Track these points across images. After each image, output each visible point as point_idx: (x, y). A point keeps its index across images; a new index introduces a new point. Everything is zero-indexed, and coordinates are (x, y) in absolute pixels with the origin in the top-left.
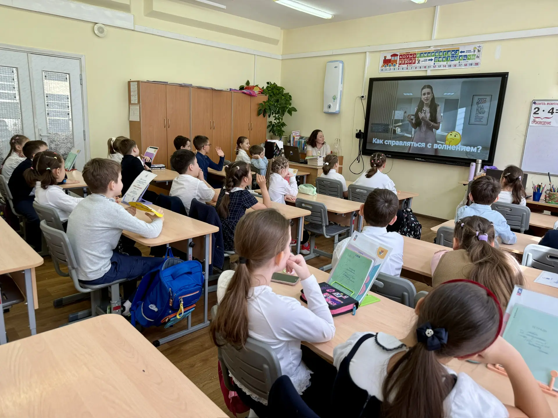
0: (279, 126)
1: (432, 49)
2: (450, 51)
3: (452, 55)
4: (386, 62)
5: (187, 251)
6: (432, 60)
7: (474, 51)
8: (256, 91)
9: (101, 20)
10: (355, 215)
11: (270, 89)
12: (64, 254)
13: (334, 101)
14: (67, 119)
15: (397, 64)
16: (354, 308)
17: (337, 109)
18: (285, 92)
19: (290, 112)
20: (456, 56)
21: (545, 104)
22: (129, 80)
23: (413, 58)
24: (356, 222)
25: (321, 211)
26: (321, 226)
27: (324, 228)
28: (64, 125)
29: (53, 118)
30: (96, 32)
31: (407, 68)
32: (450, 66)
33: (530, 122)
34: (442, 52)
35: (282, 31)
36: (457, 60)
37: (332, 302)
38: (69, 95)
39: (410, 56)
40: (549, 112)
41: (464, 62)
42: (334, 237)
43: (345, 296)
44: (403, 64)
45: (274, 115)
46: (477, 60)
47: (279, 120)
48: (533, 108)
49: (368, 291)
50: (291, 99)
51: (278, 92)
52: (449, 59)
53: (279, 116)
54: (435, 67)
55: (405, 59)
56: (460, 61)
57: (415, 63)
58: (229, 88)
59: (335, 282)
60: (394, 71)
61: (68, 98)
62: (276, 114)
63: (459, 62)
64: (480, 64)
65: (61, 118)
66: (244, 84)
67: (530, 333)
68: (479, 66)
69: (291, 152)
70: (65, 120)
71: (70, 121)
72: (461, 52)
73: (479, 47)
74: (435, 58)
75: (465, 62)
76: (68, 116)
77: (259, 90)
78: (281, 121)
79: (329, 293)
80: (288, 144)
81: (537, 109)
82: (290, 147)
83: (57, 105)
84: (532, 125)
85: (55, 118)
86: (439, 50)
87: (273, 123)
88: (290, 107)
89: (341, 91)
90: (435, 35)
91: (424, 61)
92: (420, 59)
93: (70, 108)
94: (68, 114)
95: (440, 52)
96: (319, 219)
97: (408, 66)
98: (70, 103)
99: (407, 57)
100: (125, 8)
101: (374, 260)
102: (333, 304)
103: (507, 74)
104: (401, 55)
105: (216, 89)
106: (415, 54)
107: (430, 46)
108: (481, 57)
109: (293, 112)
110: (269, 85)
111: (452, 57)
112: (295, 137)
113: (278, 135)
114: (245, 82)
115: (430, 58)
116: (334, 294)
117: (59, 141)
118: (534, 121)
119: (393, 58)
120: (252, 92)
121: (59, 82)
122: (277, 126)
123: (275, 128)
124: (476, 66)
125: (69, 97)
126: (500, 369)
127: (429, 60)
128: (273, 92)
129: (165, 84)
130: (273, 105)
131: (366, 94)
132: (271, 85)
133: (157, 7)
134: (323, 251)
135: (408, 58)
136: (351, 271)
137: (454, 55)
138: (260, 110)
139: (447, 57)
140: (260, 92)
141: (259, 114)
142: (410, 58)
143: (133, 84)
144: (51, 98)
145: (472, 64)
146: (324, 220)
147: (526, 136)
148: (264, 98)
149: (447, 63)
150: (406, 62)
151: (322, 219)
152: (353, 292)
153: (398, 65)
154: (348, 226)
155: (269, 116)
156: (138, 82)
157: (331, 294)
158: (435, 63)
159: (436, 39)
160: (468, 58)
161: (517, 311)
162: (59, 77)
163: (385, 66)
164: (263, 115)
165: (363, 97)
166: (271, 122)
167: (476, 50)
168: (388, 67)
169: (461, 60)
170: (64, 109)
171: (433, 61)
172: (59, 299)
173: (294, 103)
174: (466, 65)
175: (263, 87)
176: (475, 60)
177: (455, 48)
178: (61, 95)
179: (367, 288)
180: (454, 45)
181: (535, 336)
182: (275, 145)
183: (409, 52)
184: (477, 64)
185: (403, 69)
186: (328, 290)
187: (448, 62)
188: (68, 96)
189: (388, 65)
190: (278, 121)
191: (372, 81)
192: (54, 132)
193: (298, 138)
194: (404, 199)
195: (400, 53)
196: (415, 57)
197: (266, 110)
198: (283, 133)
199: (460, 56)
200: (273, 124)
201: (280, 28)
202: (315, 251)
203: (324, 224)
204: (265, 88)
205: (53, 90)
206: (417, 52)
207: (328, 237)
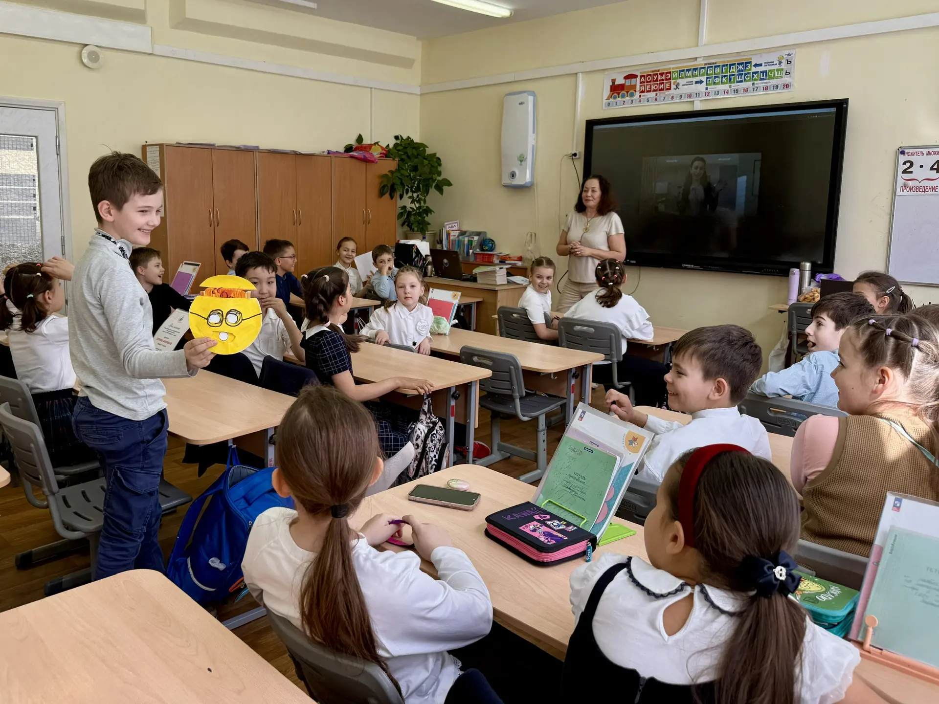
0: (420, 214)
1: (700, 62)
2: (734, 64)
3: (739, 71)
4: (616, 89)
5: (265, 452)
6: (701, 82)
7: (780, 63)
8: (376, 153)
9: (94, 39)
10: (575, 376)
11: (400, 148)
12: (35, 466)
13: (521, 165)
14: (32, 217)
15: (635, 91)
16: (588, 548)
17: (528, 178)
18: (429, 151)
19: (439, 189)
20: (746, 74)
21: (923, 154)
22: (144, 143)
23: (667, 79)
24: (577, 390)
25: (510, 369)
26: (511, 398)
27: (518, 402)
28: (26, 228)
29: (6, 217)
30: (85, 61)
31: (656, 100)
32: (736, 91)
33: (898, 190)
34: (719, 66)
35: (420, 43)
36: (749, 81)
37: (547, 539)
38: (37, 175)
39: (660, 78)
40: (932, 169)
41: (762, 83)
42: (536, 419)
43: (571, 528)
44: (648, 92)
45: (410, 194)
46: (787, 80)
47: (420, 203)
48: (901, 161)
49: (612, 517)
50: (440, 165)
51: (415, 153)
52: (734, 79)
53: (420, 196)
54: (708, 94)
55: (650, 81)
56: (756, 82)
57: (670, 89)
58: (326, 150)
59: (550, 501)
60: (632, 105)
61: (34, 180)
62: (413, 192)
63: (753, 84)
64: (793, 85)
65: (22, 217)
66: (352, 141)
67: (924, 581)
68: (792, 89)
69: (445, 261)
70: (28, 219)
71: (37, 222)
72: (756, 65)
73: (789, 55)
74: (707, 78)
75: (765, 83)
76: (33, 212)
77: (380, 150)
78: (422, 204)
79: (538, 521)
80: (439, 247)
81: (908, 165)
82: (442, 252)
83: (15, 193)
84: (902, 193)
85: (10, 217)
86: (713, 63)
87: (408, 209)
88: (440, 178)
89: (533, 146)
90: (705, 36)
91: (687, 85)
92: (678, 81)
93: (37, 197)
94: (35, 209)
95: (715, 67)
96: (506, 385)
97: (657, 95)
98: (37, 188)
99: (654, 78)
100: (137, 16)
101: (621, 456)
102: (548, 542)
103: (846, 101)
104: (644, 76)
105: (303, 153)
106: (670, 73)
107: (696, 58)
108: (794, 72)
109: (445, 188)
110: (398, 142)
111: (738, 75)
112: (451, 232)
113: (418, 231)
114: (355, 137)
115: (698, 79)
116: (549, 523)
117: (16, 258)
118: (905, 187)
119: (628, 83)
120: (368, 156)
121: (19, 152)
122: (415, 215)
123: (412, 218)
124: (786, 90)
125: (36, 178)
126: (872, 651)
127: (697, 82)
128: (406, 153)
129: (210, 147)
130: (407, 176)
131: (580, 149)
132: (401, 141)
133: (193, 11)
134: (518, 448)
135: (656, 80)
136: (578, 480)
137: (742, 71)
138: (384, 187)
139: (730, 76)
140: (383, 153)
141: (381, 194)
142: (660, 80)
143: (150, 150)
144: (4, 181)
145: (777, 87)
146: (516, 387)
147: (892, 215)
148: (391, 165)
149: (730, 86)
150: (653, 87)
151: (512, 385)
152: (584, 519)
153: (638, 94)
154: (562, 398)
155: (401, 197)
156: (161, 146)
157: (543, 523)
158: (709, 87)
159: (707, 45)
160: (769, 75)
161: (895, 540)
162: (18, 143)
163: (615, 98)
164: (391, 195)
165: (575, 155)
166: (404, 207)
167: (784, 61)
168: (619, 99)
169: (756, 80)
170: (27, 200)
171: (704, 83)
172: (26, 552)
173: (448, 170)
174: (767, 88)
175: (388, 145)
176: (783, 79)
177: (743, 59)
178: (22, 175)
179: (610, 510)
180: (741, 54)
181: (933, 586)
182: (414, 250)
183: (657, 69)
184: (787, 86)
185: (648, 100)
186: (537, 517)
187: (733, 85)
188: (34, 176)
189: (619, 94)
190: (418, 205)
191: (591, 124)
192: (8, 243)
193: (457, 233)
194: (668, 343)
195: (641, 73)
196: (670, 79)
197: (396, 187)
198: (429, 226)
199: (753, 73)
200: (409, 212)
201: (415, 38)
202: (500, 449)
203: (517, 395)
204: (391, 146)
205: (8, 167)
206: (673, 68)
207: (526, 419)
